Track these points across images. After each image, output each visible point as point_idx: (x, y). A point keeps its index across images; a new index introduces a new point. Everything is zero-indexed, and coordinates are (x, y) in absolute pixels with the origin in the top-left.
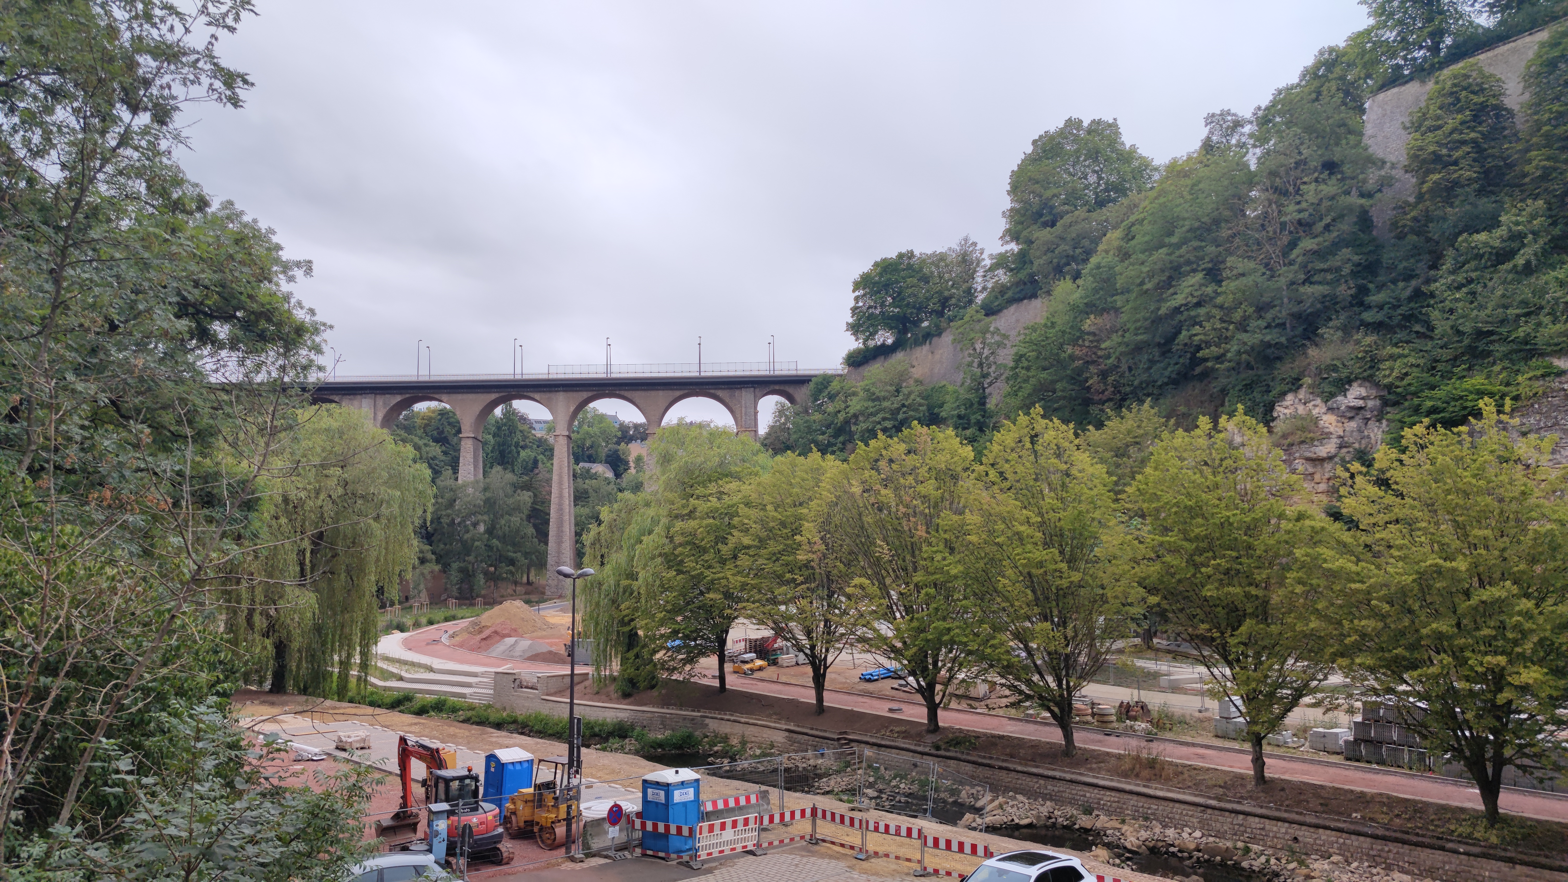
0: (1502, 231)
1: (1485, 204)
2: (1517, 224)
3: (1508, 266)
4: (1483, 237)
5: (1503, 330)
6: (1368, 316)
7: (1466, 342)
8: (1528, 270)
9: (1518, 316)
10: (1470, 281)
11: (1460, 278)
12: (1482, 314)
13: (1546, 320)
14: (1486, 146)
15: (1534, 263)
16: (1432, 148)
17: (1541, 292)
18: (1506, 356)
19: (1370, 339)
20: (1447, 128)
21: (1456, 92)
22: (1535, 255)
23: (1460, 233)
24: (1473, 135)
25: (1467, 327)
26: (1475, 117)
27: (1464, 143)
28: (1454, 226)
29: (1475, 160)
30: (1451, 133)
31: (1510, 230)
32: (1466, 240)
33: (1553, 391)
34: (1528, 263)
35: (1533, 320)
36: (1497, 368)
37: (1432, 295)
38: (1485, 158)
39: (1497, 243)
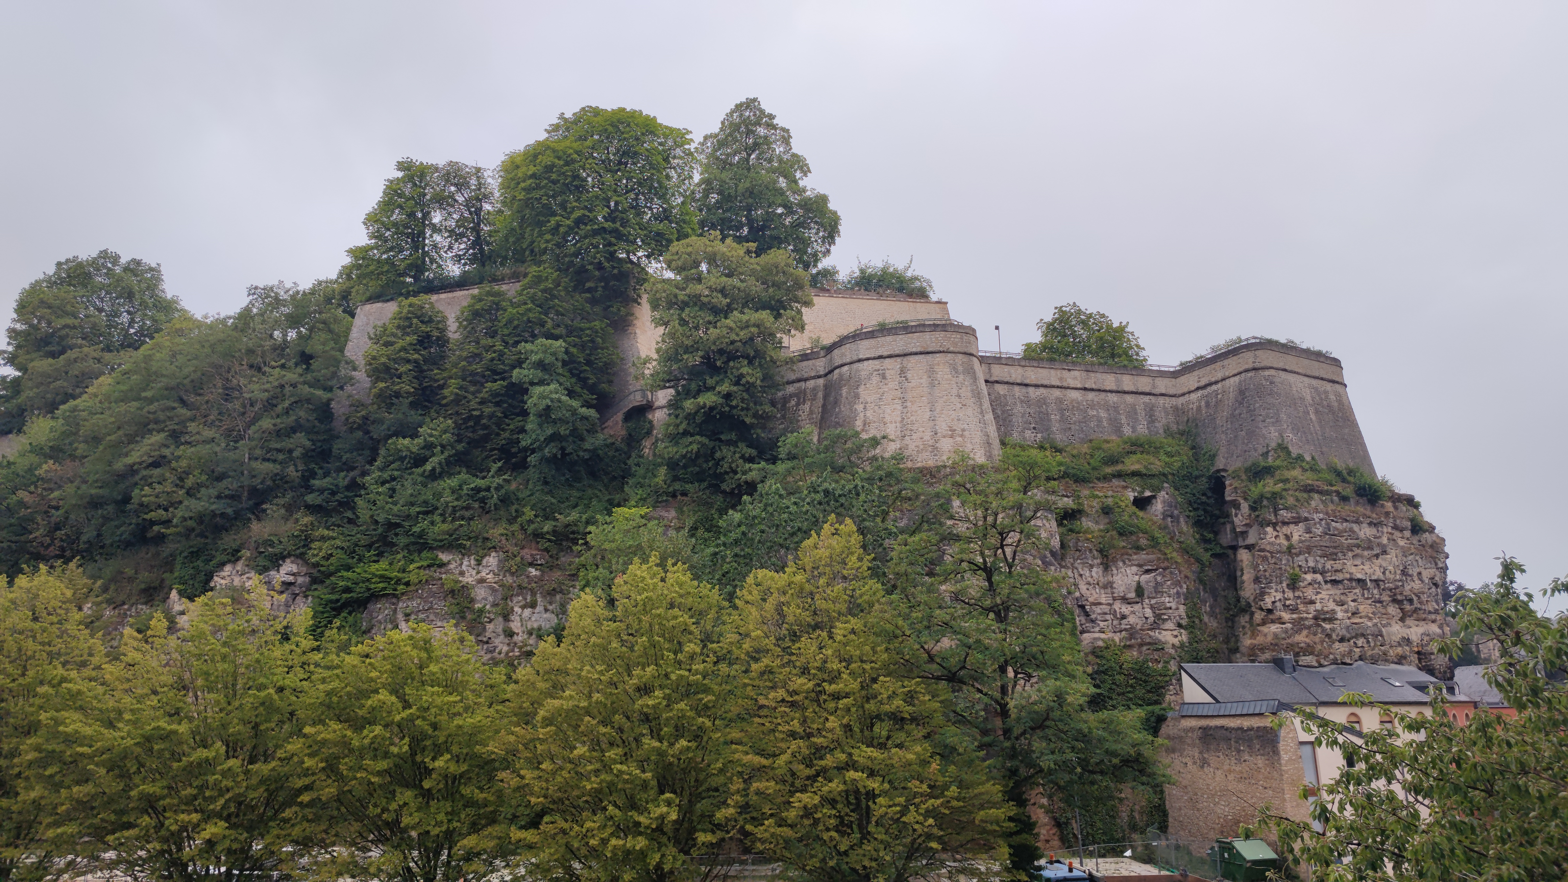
0: (419, 441)
1: (414, 416)
2: (431, 436)
3: (420, 470)
4: (407, 441)
5: (406, 524)
6: (310, 498)
7: (380, 530)
8: (433, 476)
9: (419, 513)
10: (393, 479)
11: (386, 475)
12: (396, 509)
13: (437, 518)
14: (425, 368)
15: (438, 470)
16: (383, 360)
17: (438, 495)
18: (407, 546)
19: (307, 520)
20: (398, 346)
21: (410, 318)
22: (440, 464)
23: (390, 437)
24: (416, 356)
25: (381, 519)
26: (420, 342)
27: (408, 361)
28: (389, 429)
29: (415, 378)
30: (400, 351)
31: (425, 440)
32: (394, 443)
33: (434, 579)
34: (434, 469)
35: (429, 518)
36: (399, 556)
37: (363, 487)
38: (424, 378)
39: (415, 449)
